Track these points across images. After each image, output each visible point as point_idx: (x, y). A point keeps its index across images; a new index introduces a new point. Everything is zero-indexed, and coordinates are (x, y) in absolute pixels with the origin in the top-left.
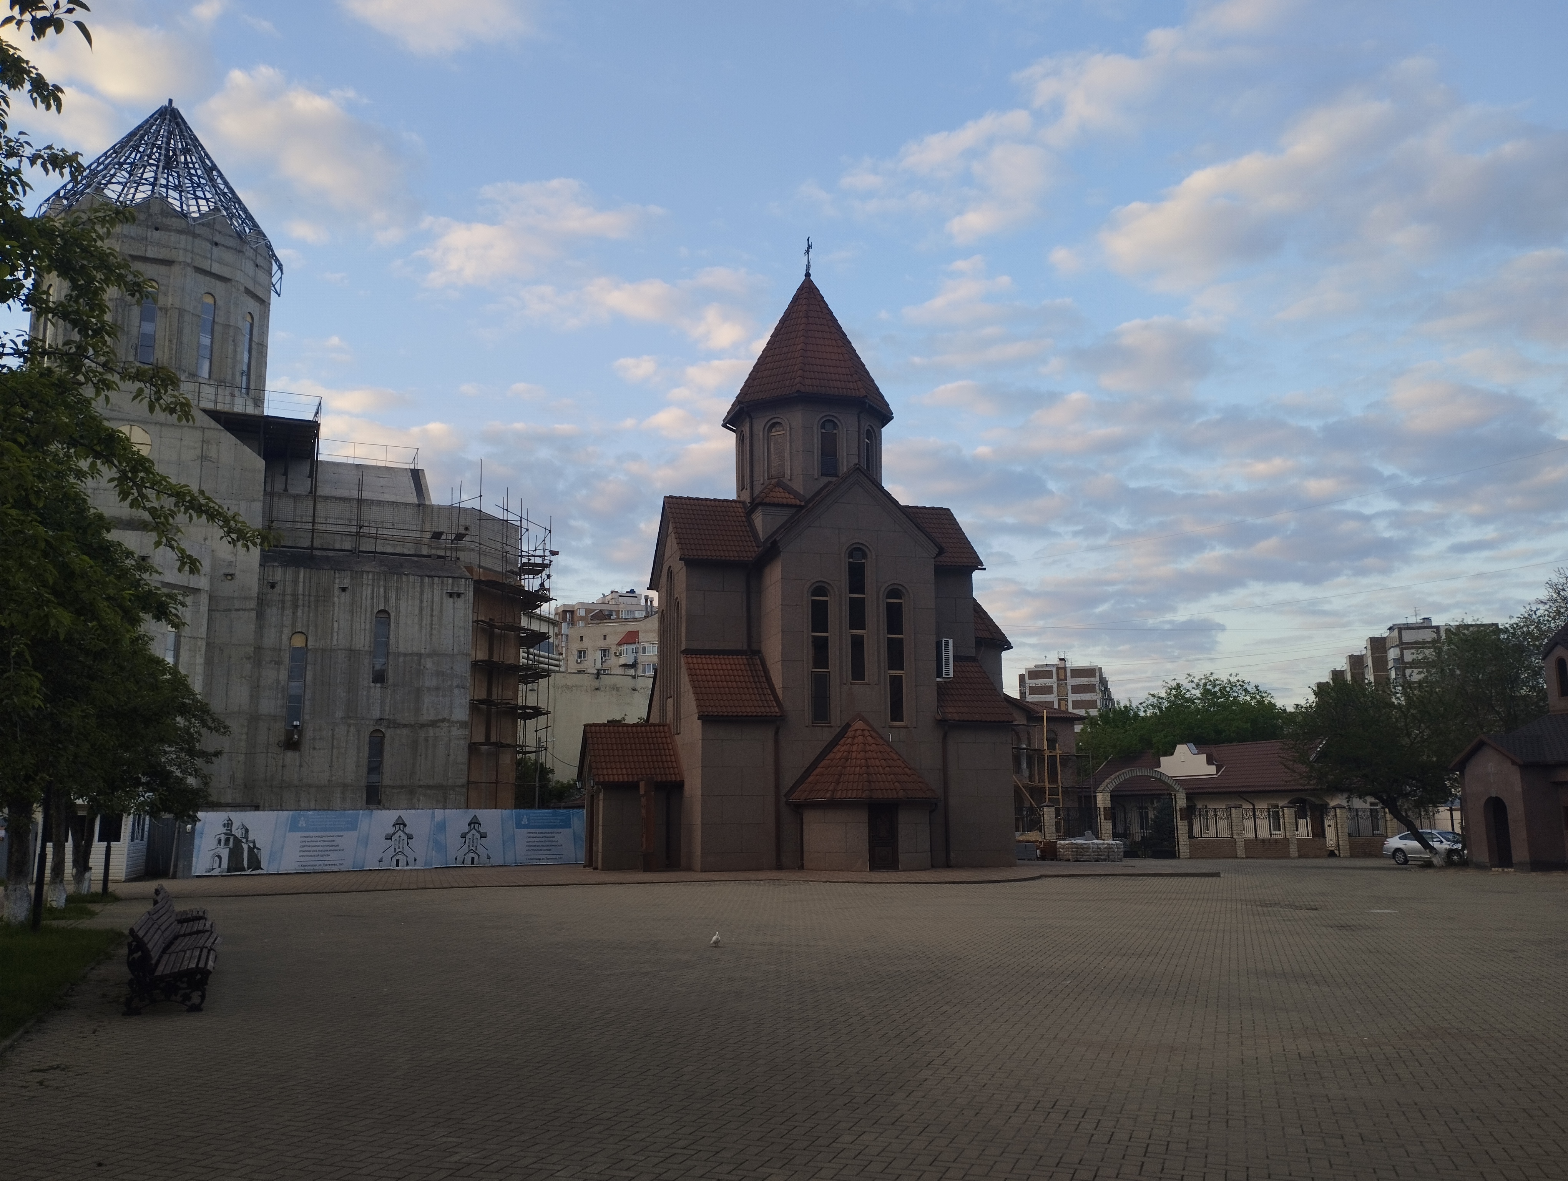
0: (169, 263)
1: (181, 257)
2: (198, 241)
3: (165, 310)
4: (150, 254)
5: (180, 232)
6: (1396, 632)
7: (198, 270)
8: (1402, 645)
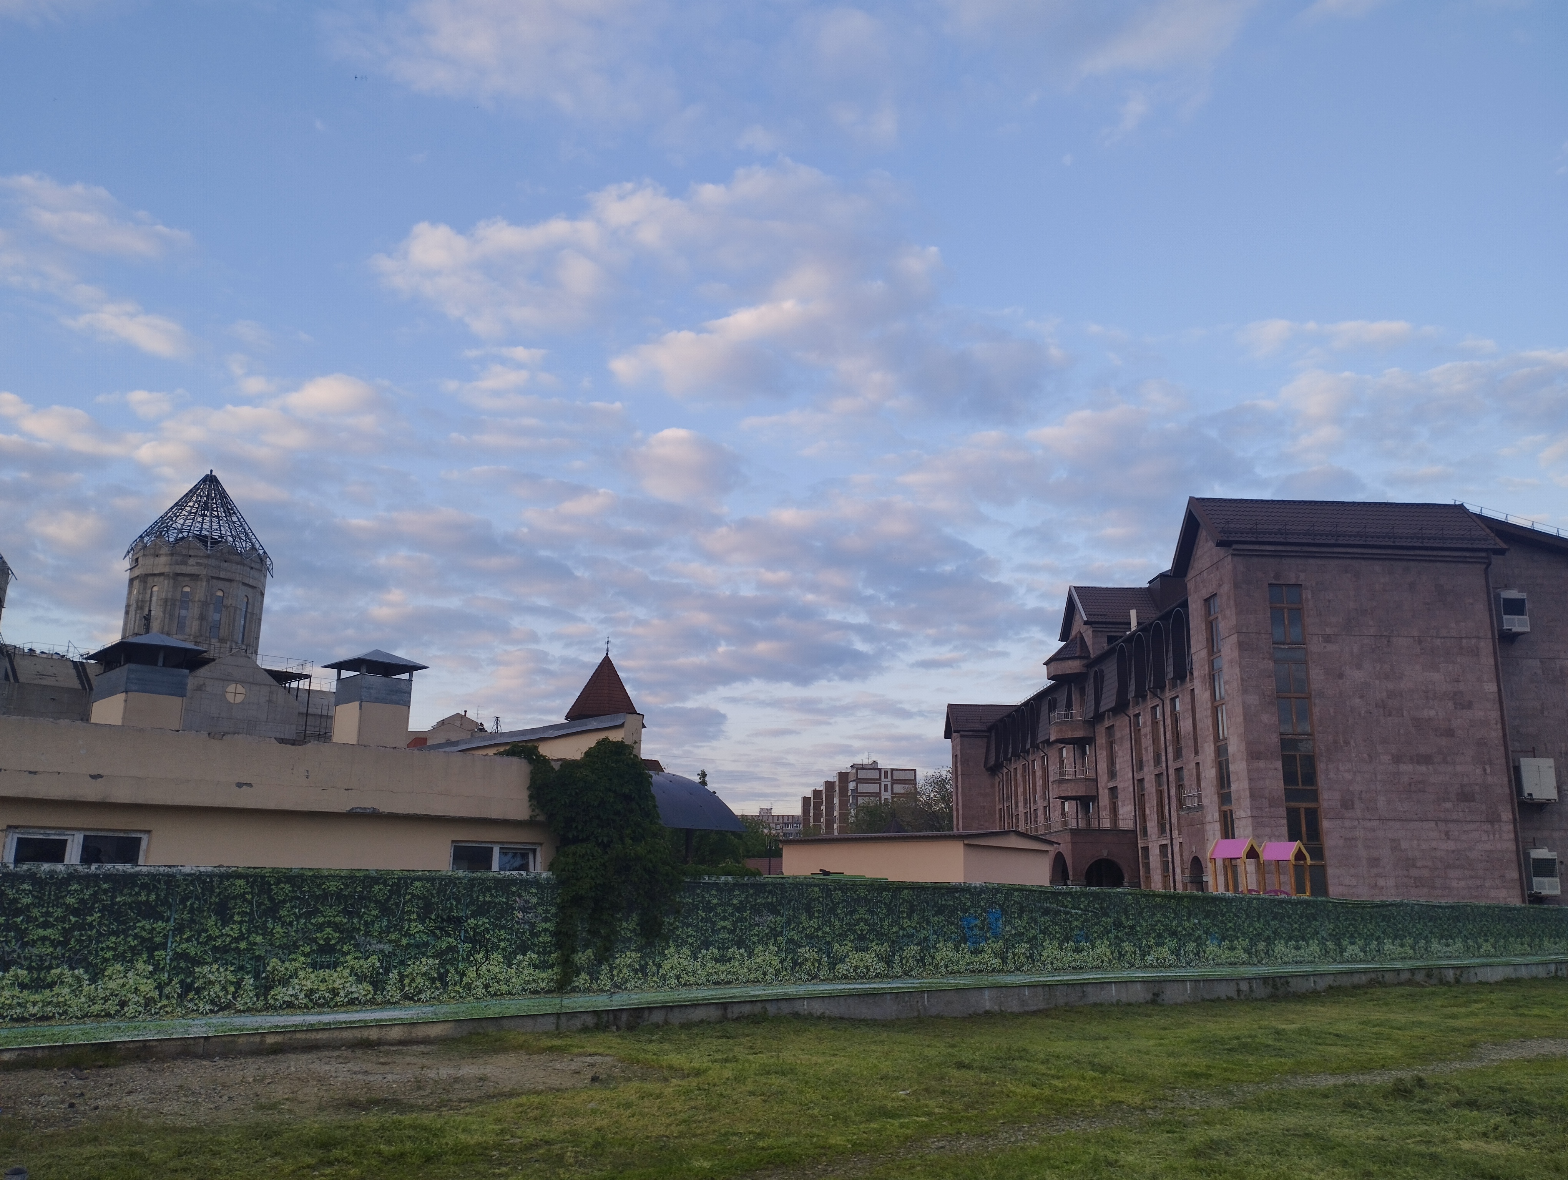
0: (230, 581)
1: (238, 577)
2: (245, 568)
3: (227, 607)
4: (221, 576)
5: (238, 563)
6: (854, 771)
7: (244, 584)
8: (858, 781)
